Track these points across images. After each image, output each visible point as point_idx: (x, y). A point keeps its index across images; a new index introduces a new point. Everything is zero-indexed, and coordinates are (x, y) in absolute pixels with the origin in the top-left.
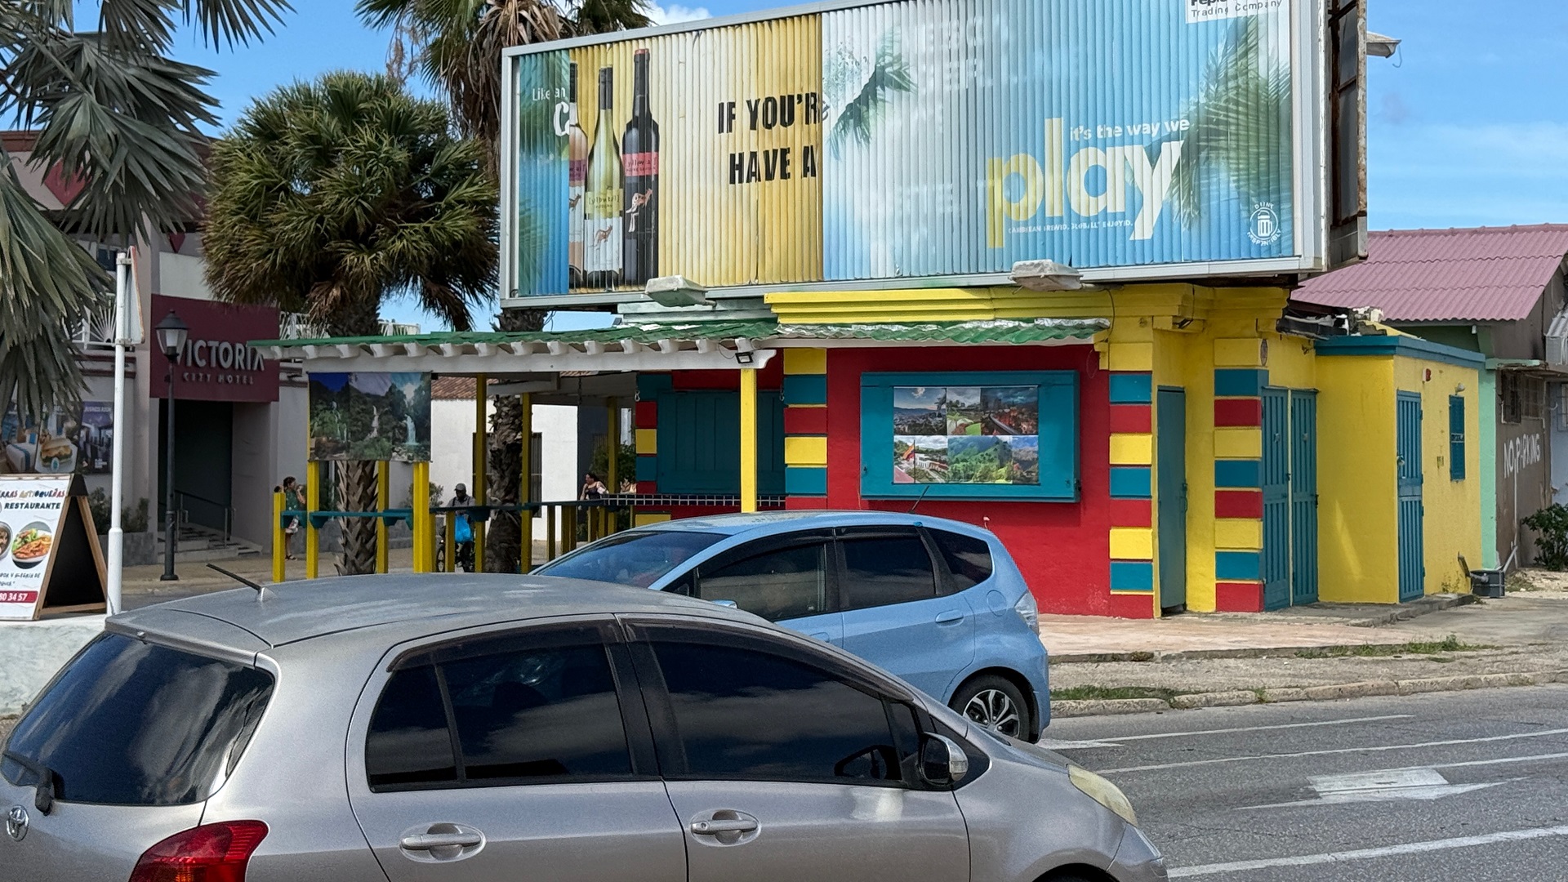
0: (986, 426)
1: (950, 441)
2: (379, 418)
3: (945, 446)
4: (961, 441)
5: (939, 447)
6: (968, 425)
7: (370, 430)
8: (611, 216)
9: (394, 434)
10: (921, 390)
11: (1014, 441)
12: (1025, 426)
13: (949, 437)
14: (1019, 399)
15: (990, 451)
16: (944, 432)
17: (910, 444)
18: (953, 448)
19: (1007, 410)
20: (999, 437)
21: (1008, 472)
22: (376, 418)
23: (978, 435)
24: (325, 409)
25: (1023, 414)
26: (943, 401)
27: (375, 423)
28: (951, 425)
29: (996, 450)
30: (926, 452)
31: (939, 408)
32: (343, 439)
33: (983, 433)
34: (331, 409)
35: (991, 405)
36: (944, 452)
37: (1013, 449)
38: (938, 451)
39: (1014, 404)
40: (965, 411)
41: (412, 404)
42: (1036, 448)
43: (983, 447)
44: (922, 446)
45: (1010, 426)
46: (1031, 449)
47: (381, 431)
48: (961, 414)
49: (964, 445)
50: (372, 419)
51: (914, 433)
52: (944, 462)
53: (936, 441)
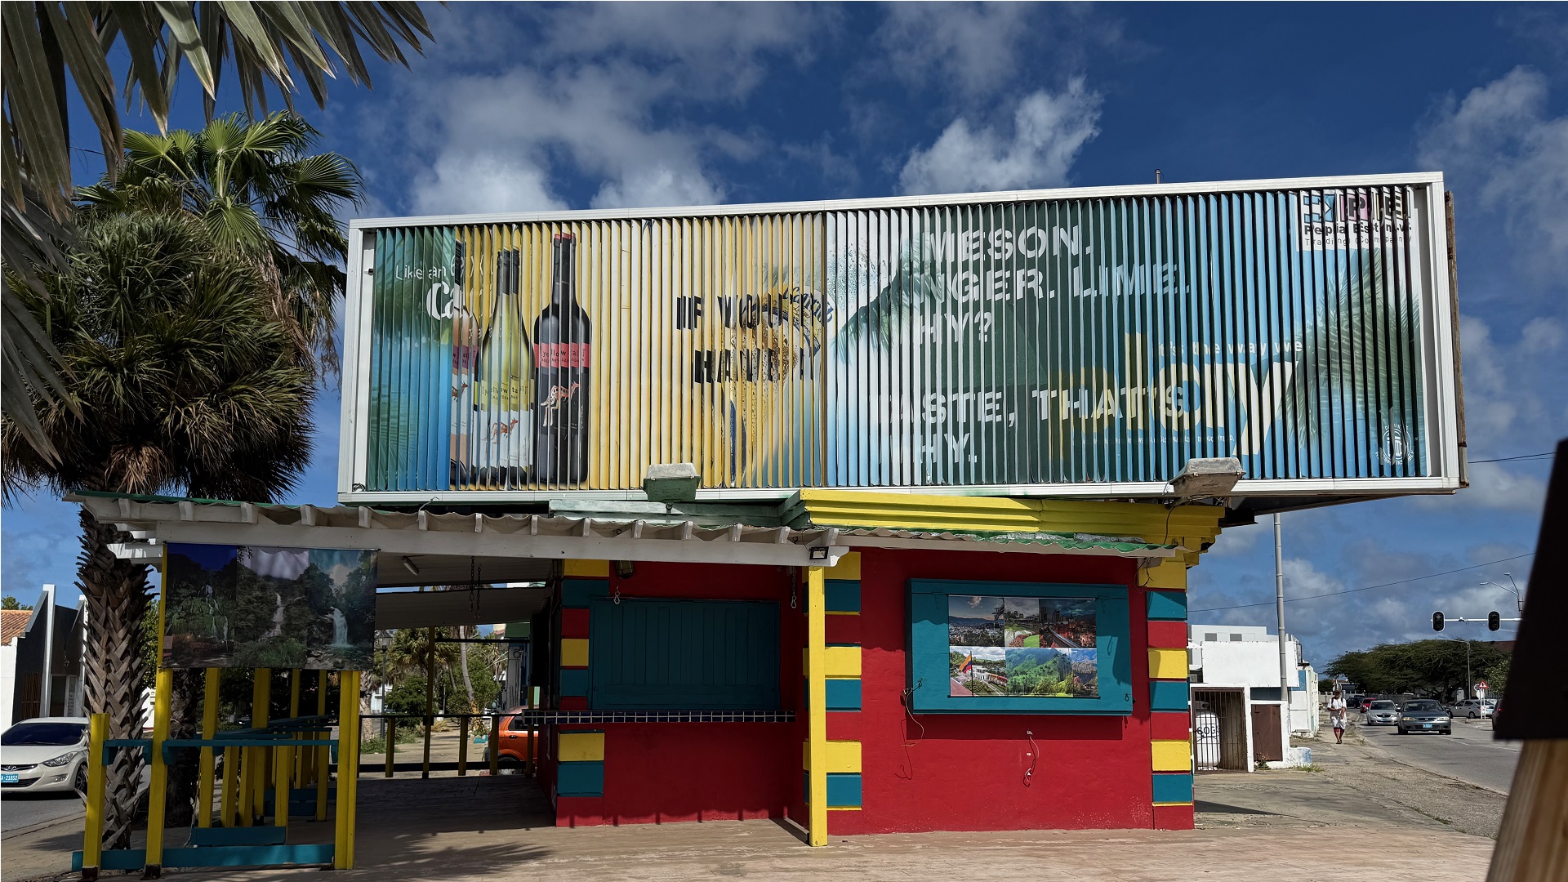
0: (1044, 638)
1: (1007, 653)
2: (287, 610)
3: (1003, 657)
4: (1019, 652)
5: (996, 658)
6: (1026, 637)
7: (270, 626)
8: (517, 408)
9: (310, 633)
10: (977, 600)
11: (1073, 653)
12: (1083, 638)
13: (1007, 648)
14: (1077, 611)
15: (1049, 663)
16: (1001, 644)
17: (965, 655)
18: (1013, 660)
19: (1065, 623)
20: (1058, 649)
21: (1069, 685)
22: (281, 610)
23: (1036, 646)
24: (192, 595)
25: (1082, 627)
26: (1001, 611)
27: (278, 617)
28: (1009, 635)
29: (1055, 662)
30: (984, 664)
31: (997, 619)
32: (221, 636)
33: (1041, 645)
34: (203, 595)
35: (1049, 617)
36: (1002, 664)
37: (1073, 662)
38: (996, 663)
39: (1072, 617)
40: (1024, 623)
41: (344, 591)
42: (1095, 661)
43: (1041, 660)
44: (978, 657)
45: (1069, 638)
46: (1090, 662)
47: (288, 627)
48: (1019, 625)
49: (1022, 657)
50: (273, 611)
51: (970, 644)
52: (1003, 674)
53: (993, 653)
